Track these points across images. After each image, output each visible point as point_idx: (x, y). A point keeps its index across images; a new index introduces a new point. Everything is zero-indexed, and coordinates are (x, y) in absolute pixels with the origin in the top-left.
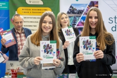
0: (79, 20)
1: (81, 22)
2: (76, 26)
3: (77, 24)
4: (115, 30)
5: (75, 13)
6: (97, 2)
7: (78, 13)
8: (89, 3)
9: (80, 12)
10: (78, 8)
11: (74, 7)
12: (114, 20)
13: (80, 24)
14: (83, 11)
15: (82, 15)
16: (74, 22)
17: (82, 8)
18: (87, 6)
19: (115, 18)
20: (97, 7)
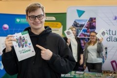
0: (81, 32)
1: (82, 33)
2: (78, 37)
3: (79, 35)
5: (78, 27)
6: (95, 19)
7: (80, 27)
8: (88, 19)
9: (82, 26)
10: (80, 23)
11: (77, 22)
13: (82, 35)
14: (84, 25)
15: (83, 28)
16: (77, 33)
17: (83, 23)
18: (87, 21)
19: (110, 31)
20: (95, 22)
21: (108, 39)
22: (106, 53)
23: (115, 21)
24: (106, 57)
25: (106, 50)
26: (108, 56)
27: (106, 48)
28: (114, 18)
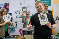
4: (18, 17)
8: (4, 4)
12: (17, 12)
14: (1, 8)
17: (0, 6)
18: (3, 5)
19: (18, 11)
20: (8, 6)
21: (17, 17)
22: (16, 25)
23: (21, 5)
24: (16, 27)
25: (16, 23)
26: (17, 27)
27: (16, 22)
28: (20, 4)
